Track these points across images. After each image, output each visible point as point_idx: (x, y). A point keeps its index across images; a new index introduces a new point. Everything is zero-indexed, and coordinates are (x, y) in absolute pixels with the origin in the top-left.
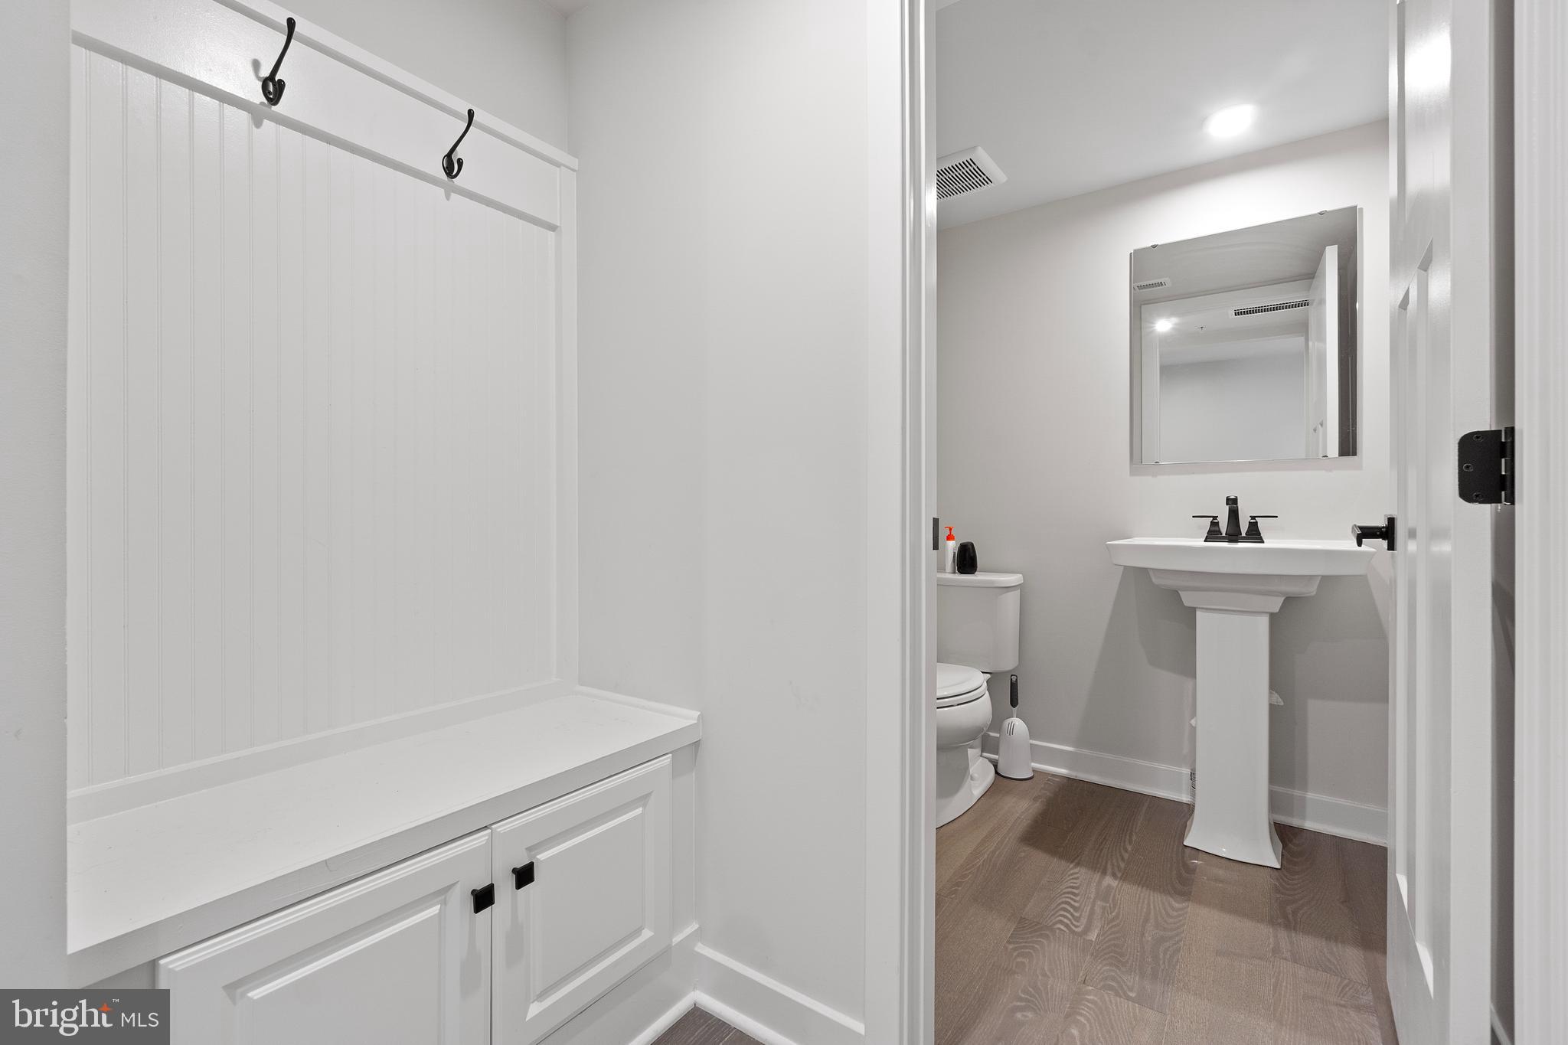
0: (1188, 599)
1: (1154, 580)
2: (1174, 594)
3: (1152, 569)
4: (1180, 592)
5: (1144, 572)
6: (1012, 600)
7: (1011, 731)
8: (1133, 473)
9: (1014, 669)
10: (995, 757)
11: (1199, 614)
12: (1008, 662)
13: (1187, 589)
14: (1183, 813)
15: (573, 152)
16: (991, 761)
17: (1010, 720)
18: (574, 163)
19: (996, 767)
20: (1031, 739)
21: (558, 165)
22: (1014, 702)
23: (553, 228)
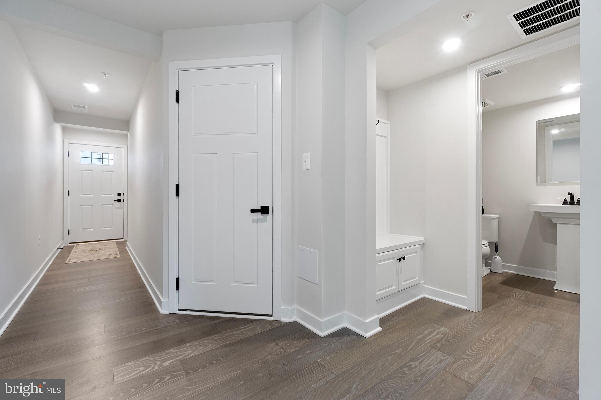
0: (554, 221)
1: (543, 215)
2: (550, 220)
3: (542, 212)
4: (552, 219)
5: (539, 213)
6: (496, 222)
7: (496, 259)
8: (537, 186)
9: (497, 241)
10: (490, 268)
11: (558, 225)
12: (495, 239)
13: (553, 218)
14: (554, 283)
15: (388, 120)
16: (490, 269)
17: (495, 256)
18: (389, 122)
19: (490, 270)
20: (502, 263)
21: (386, 124)
22: (496, 251)
23: (385, 137)
